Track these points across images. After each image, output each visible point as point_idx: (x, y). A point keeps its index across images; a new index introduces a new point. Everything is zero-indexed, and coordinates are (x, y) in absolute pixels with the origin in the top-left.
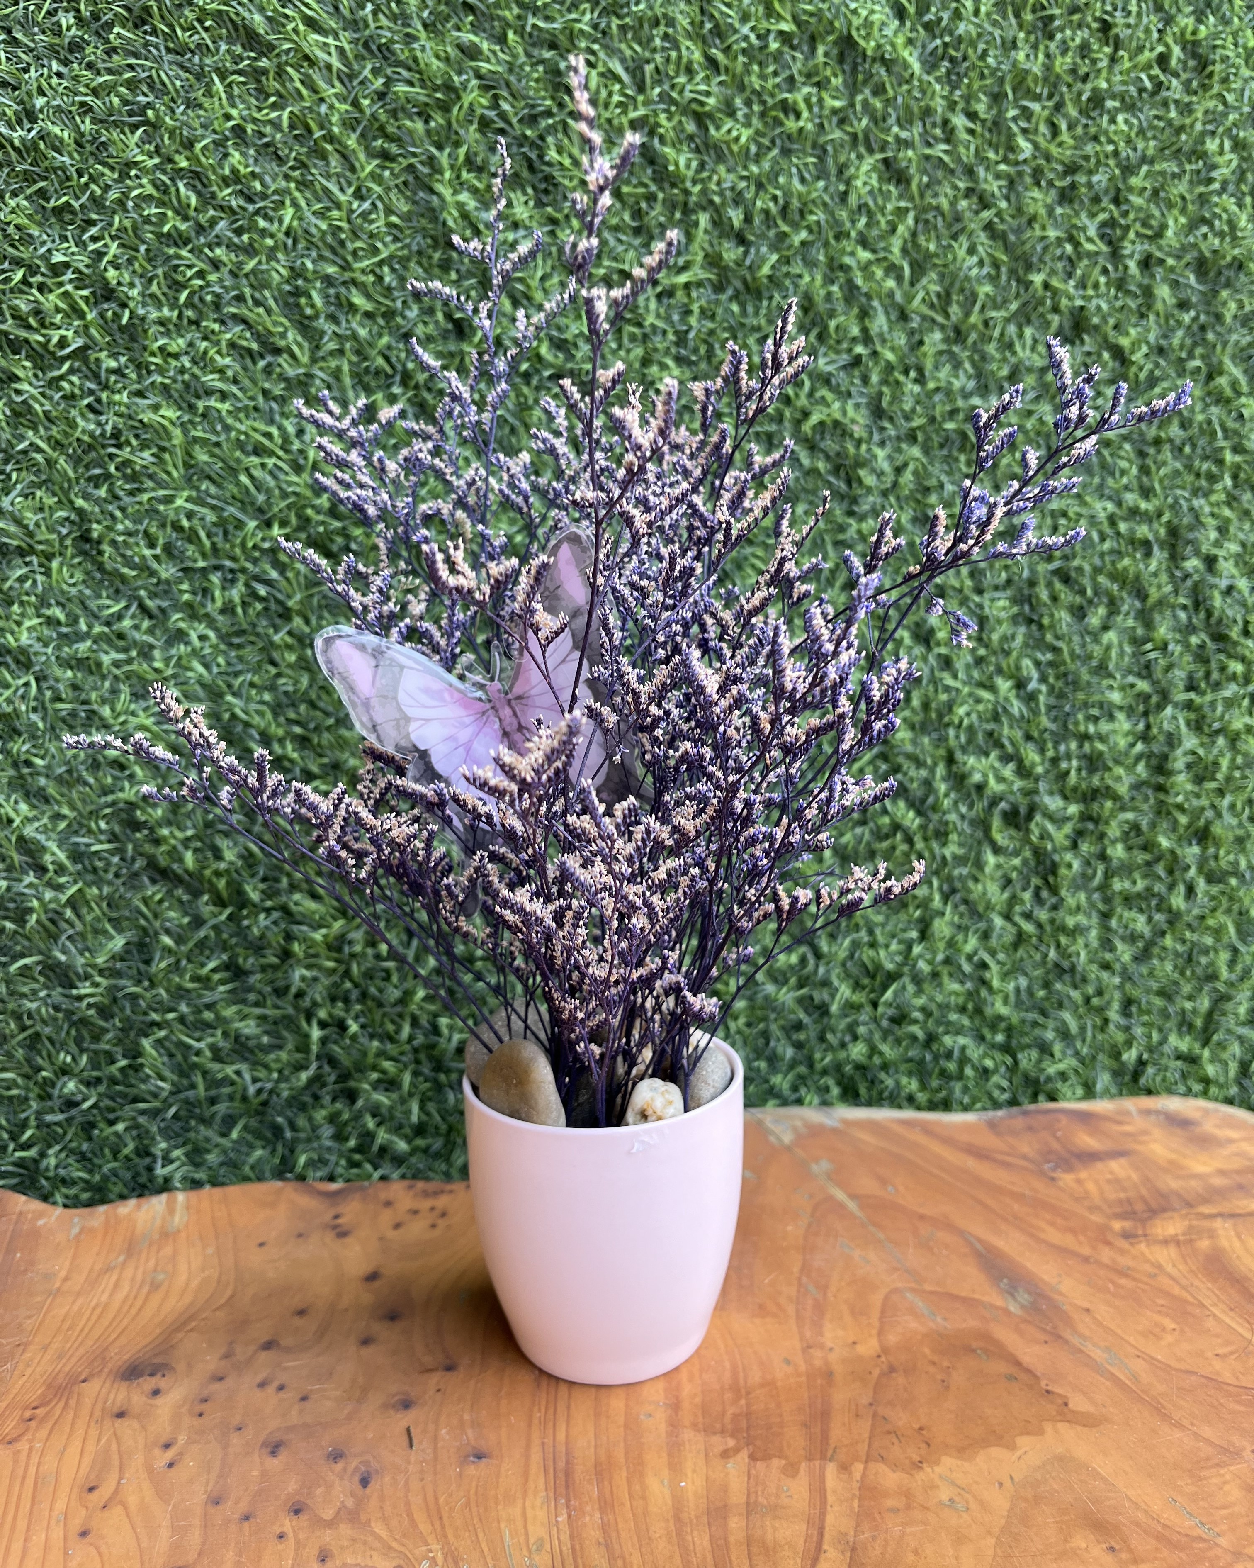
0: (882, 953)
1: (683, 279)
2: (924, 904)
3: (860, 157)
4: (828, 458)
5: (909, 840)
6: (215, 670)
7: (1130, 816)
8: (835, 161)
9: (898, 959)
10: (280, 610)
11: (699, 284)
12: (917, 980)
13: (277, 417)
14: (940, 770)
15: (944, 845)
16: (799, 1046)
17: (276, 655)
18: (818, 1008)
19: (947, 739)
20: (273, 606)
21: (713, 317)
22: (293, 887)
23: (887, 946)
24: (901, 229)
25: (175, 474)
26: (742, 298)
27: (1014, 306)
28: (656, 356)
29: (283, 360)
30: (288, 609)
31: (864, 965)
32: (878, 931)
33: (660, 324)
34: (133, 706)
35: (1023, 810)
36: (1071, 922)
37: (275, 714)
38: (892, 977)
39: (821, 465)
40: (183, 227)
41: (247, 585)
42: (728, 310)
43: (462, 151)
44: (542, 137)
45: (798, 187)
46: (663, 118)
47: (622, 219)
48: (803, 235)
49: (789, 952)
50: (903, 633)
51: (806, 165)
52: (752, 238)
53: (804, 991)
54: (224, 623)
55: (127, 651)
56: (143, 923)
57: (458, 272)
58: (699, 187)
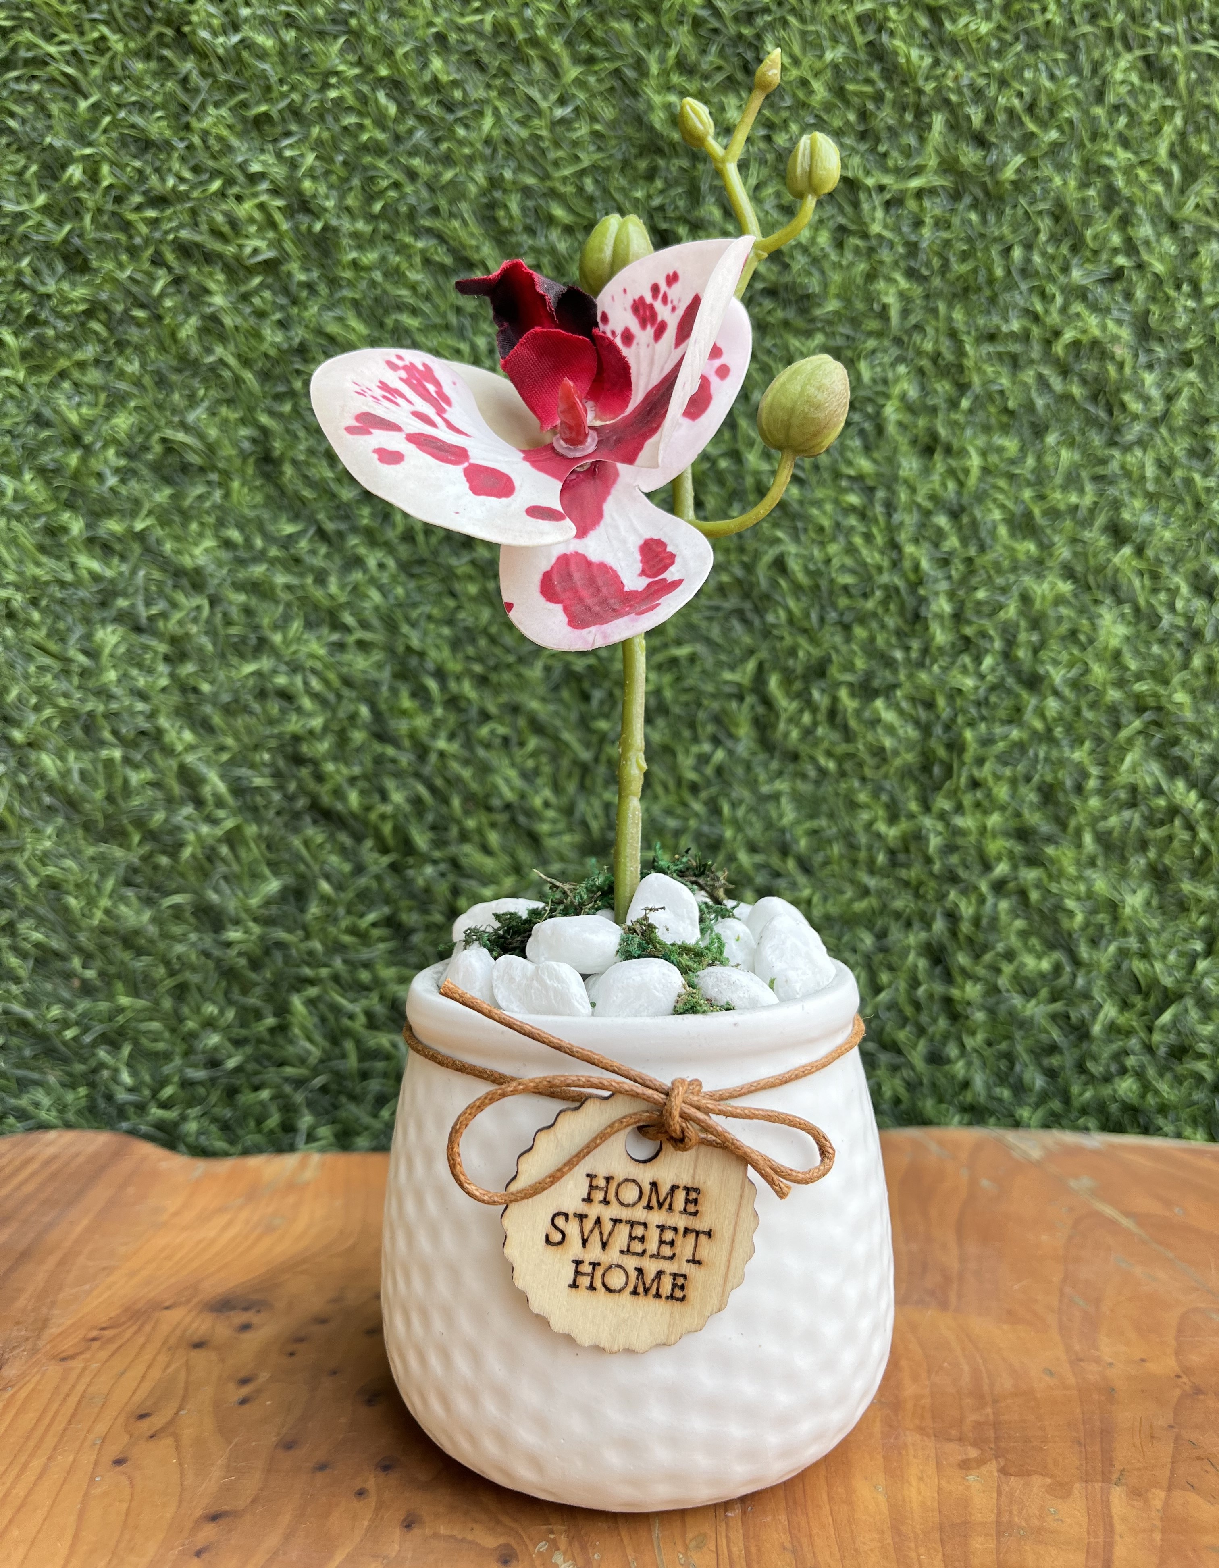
0: (1158, 966)
1: (915, 183)
2: (1212, 909)
3: (1116, 54)
4: (1084, 382)
5: (1190, 827)
6: (393, 600)
8: (1089, 59)
9: (1179, 974)
11: (933, 192)
12: (1203, 1003)
13: (467, 333)
16: (1051, 1074)
17: (457, 587)
18: (1077, 1028)
21: (948, 226)
22: (463, 839)
23: (1164, 957)
24: (1167, 129)
26: (981, 206)
28: (885, 270)
31: (1135, 977)
32: (1152, 939)
33: (887, 234)
34: (306, 635)
37: (454, 650)
38: (1169, 997)
39: (1077, 390)
40: (382, 137)
42: (967, 222)
43: (672, 53)
44: (759, 37)
45: (1047, 84)
46: (892, 12)
47: (847, 122)
48: (1054, 135)
49: (1039, 957)
50: (1179, 581)
51: (1056, 61)
52: (993, 139)
53: (1058, 1006)
54: (404, 552)
55: (300, 576)
56: (300, 866)
57: (665, 180)
58: (932, 84)
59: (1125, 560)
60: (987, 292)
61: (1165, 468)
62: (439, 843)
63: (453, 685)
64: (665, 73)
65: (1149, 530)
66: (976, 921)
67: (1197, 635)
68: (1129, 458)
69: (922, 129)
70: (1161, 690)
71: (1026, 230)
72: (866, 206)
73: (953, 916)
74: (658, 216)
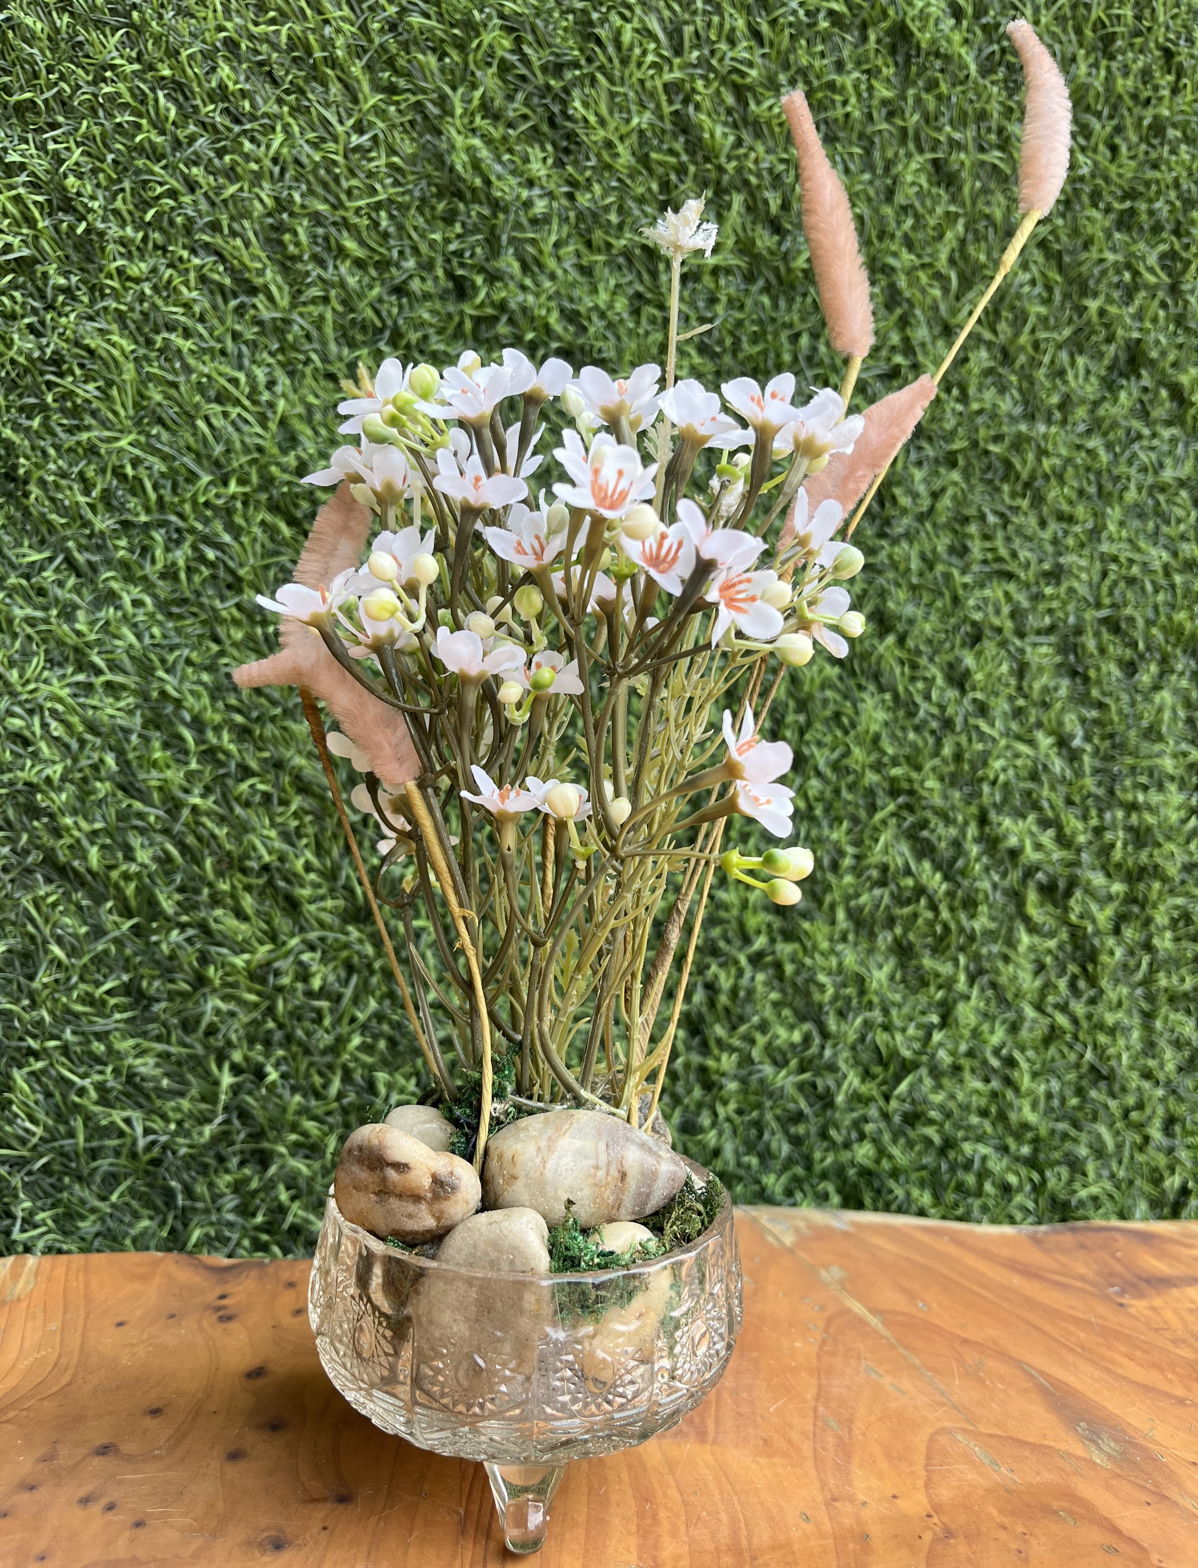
0: (899, 1037)
1: (711, 260)
2: (948, 984)
3: (909, 156)
5: (933, 907)
6: (147, 641)
7: (1180, 901)
8: (883, 157)
9: (917, 1046)
10: (230, 579)
11: (728, 271)
12: (936, 1072)
13: (246, 362)
14: (972, 830)
15: (972, 916)
16: (796, 1141)
17: (221, 631)
18: (821, 1098)
19: (980, 794)
20: (222, 573)
21: (741, 307)
22: (216, 901)
23: (904, 1030)
24: (949, 235)
25: (122, 413)
26: (773, 291)
27: (1067, 332)
29: (260, 301)
30: (239, 579)
31: (878, 1048)
32: (894, 1012)
33: (683, 307)
34: (46, 674)
35: (1062, 884)
36: (1110, 1019)
37: (213, 699)
38: (907, 1067)
40: (159, 140)
41: (194, 548)
42: (759, 305)
43: (478, 94)
44: (566, 90)
46: (700, 84)
47: (649, 190)
49: (791, 1028)
50: (935, 672)
51: (851, 154)
52: (789, 227)
53: (807, 1076)
54: (163, 588)
55: (45, 609)
56: (30, 928)
57: (463, 225)
58: (734, 164)
59: (888, 648)
61: (929, 562)
62: (187, 906)
63: (211, 737)
64: (469, 114)
65: (911, 622)
66: (734, 992)
67: (948, 724)
68: (897, 550)
69: (721, 206)
70: (914, 775)
71: (813, 320)
72: (664, 277)
73: (711, 988)
74: (455, 261)
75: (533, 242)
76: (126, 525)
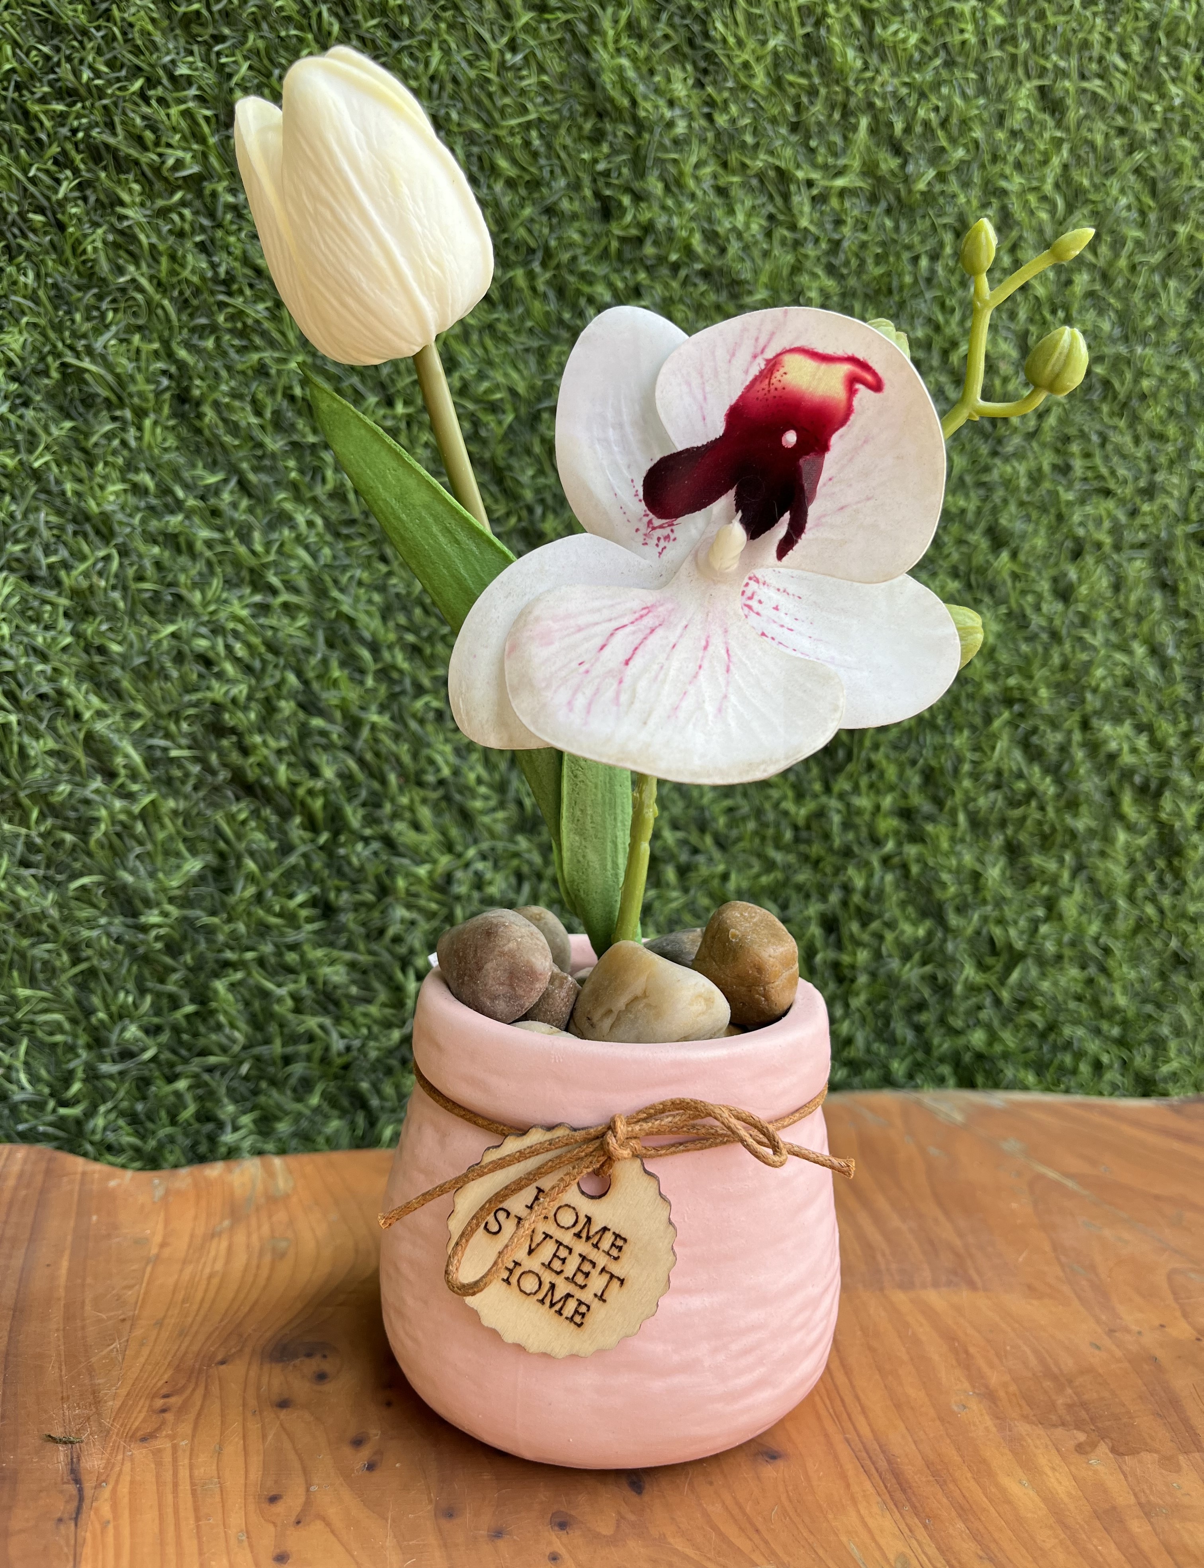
0: (1011, 931)
1: (840, 182)
2: (1053, 881)
3: (1020, 83)
5: (1042, 808)
6: (322, 561)
8: (995, 83)
9: (1026, 937)
11: (854, 193)
12: (1041, 961)
14: (1077, 736)
15: (1075, 816)
16: (918, 1029)
17: (388, 551)
18: (941, 987)
19: (1083, 701)
21: (865, 229)
22: (395, 816)
23: (1015, 923)
24: (1056, 161)
25: (288, 333)
26: (895, 213)
27: (1159, 256)
28: (808, 264)
31: (992, 941)
32: (1006, 907)
33: (812, 229)
34: (225, 595)
35: (1153, 785)
36: (1193, 908)
37: (384, 618)
38: (1018, 958)
42: (882, 227)
43: (624, 14)
44: (708, 11)
45: (958, 101)
46: (831, 8)
47: (783, 112)
48: (960, 153)
49: (915, 925)
50: (1043, 585)
51: (967, 80)
52: (909, 149)
53: (928, 969)
54: (333, 510)
55: (221, 530)
56: (222, 845)
57: (611, 145)
58: (862, 87)
59: (1002, 564)
60: (897, 298)
61: (1035, 480)
62: (371, 820)
63: (386, 655)
64: (616, 33)
65: (1023, 536)
66: (866, 894)
67: (1055, 636)
68: (1007, 468)
69: (848, 129)
70: (1026, 684)
71: (933, 242)
72: (796, 199)
73: (847, 888)
74: (601, 182)
75: (675, 161)
76: (295, 445)
